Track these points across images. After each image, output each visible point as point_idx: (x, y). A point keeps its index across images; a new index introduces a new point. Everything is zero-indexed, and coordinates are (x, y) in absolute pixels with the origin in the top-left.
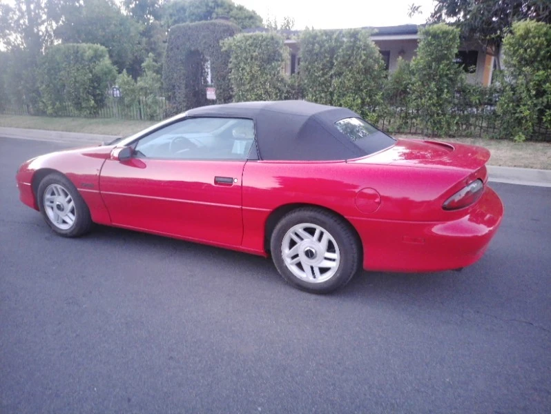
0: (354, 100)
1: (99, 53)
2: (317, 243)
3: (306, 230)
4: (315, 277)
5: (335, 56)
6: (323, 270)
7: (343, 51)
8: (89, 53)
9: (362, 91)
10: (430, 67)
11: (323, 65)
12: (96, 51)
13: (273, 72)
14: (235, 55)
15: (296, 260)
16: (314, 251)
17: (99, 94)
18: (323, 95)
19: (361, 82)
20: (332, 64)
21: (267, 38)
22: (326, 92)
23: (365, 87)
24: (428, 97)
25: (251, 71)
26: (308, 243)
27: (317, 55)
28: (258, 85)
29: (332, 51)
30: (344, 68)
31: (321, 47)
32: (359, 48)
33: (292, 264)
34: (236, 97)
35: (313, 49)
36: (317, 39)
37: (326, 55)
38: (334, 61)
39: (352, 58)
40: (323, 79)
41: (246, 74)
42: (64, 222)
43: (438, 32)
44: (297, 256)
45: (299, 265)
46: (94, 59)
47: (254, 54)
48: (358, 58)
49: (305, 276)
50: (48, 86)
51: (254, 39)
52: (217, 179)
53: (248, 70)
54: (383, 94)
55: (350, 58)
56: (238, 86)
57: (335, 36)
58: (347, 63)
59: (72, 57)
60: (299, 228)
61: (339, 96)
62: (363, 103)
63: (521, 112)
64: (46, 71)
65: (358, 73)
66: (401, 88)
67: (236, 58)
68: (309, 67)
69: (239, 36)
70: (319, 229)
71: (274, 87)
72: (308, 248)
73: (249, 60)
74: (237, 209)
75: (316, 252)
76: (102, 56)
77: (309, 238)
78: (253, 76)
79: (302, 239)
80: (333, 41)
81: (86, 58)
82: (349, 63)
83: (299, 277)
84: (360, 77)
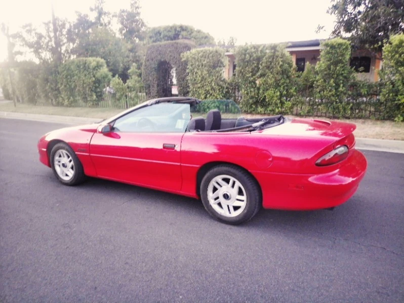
0: (275, 93)
1: (100, 64)
2: (231, 189)
3: (224, 180)
4: (230, 213)
5: (261, 63)
6: (236, 208)
7: (266, 59)
8: (94, 64)
9: (280, 86)
10: (330, 69)
11: (252, 69)
12: (98, 62)
13: (217, 75)
14: (191, 64)
15: (217, 201)
16: (229, 195)
17: (99, 92)
18: (252, 90)
19: (279, 80)
20: (259, 68)
21: (212, 52)
22: (254, 88)
23: (283, 84)
24: (329, 90)
25: (202, 74)
26: (225, 188)
27: (248, 62)
28: (207, 83)
29: (259, 59)
30: (267, 70)
31: (251, 57)
32: (277, 57)
33: (214, 204)
34: (192, 92)
35: (245, 58)
36: (248, 51)
37: (254, 62)
38: (260, 66)
39: (272, 64)
40: (252, 79)
41: (198, 76)
42: (67, 175)
43: (334, 44)
44: (217, 198)
45: (220, 204)
46: (97, 68)
47: (204, 63)
48: (277, 63)
49: (224, 212)
50: (65, 86)
51: (204, 53)
52: (165, 146)
53: (200, 73)
54: (296, 89)
55: (271, 64)
56: (193, 84)
57: (260, 49)
58: (269, 67)
59: (82, 67)
60: (219, 178)
61: (263, 90)
62: (281, 95)
63: (399, 100)
64: (64, 76)
65: (277, 74)
66: (309, 84)
67: (192, 65)
68: (242, 70)
69: (193, 51)
70: (232, 179)
71: (218, 85)
72: (225, 193)
73: (200, 67)
74: (177, 165)
75: (230, 195)
76: (101, 66)
77: (225, 185)
78: (203, 77)
79: (221, 186)
80: (259, 52)
81: (91, 67)
82: (270, 68)
83: (219, 213)
84: (279, 77)
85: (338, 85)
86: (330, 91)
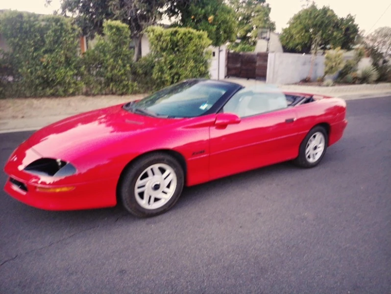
3: (314, 137)
4: (314, 159)
5: (46, 36)
6: (316, 154)
11: (35, 42)
18: (37, 68)
22: (40, 66)
29: (42, 31)
30: (56, 46)
31: (31, 26)
32: (66, 31)
35: (22, 28)
36: (25, 19)
37: (36, 34)
38: (45, 40)
39: (61, 39)
44: (308, 152)
45: (309, 156)
54: (85, 68)
58: (57, 42)
70: (318, 134)
72: (315, 145)
74: (295, 135)
79: (311, 142)
83: (310, 162)
85: (124, 66)
86: (120, 71)
